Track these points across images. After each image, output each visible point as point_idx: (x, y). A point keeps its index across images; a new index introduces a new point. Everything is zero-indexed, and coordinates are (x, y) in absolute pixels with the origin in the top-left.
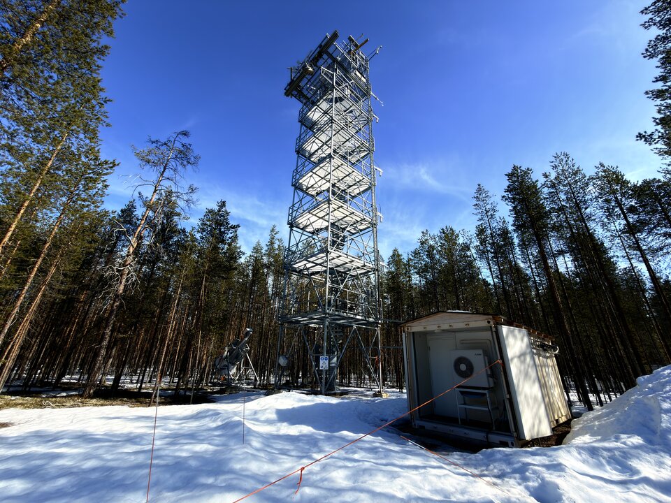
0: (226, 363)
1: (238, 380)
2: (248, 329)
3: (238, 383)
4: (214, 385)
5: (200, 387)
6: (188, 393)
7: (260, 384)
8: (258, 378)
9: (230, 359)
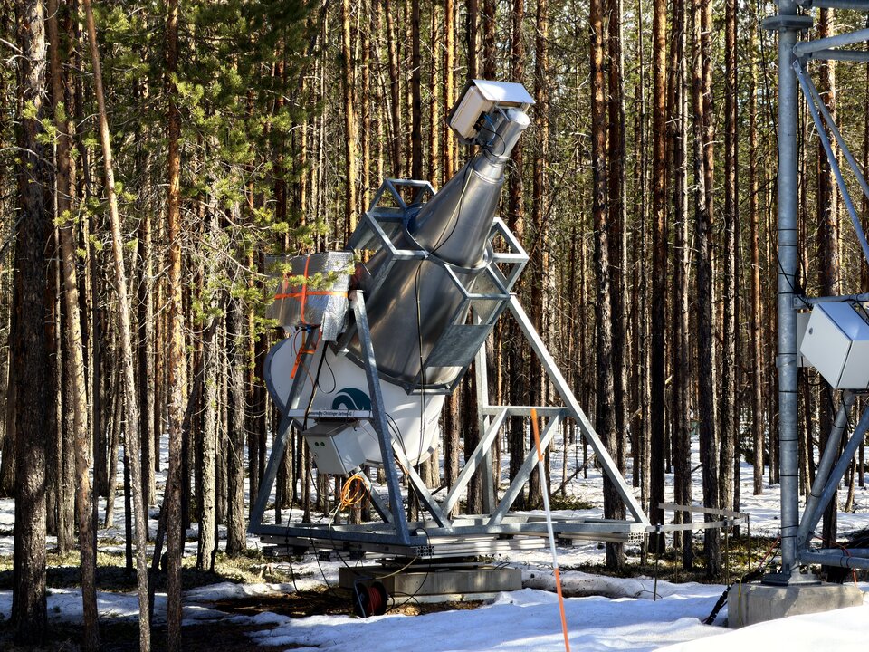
0: (349, 376)
1: (467, 507)
2: (493, 91)
3: (479, 530)
4: (292, 545)
5: (188, 561)
6: (109, 608)
7: (655, 542)
8: (631, 493)
9: (382, 343)
